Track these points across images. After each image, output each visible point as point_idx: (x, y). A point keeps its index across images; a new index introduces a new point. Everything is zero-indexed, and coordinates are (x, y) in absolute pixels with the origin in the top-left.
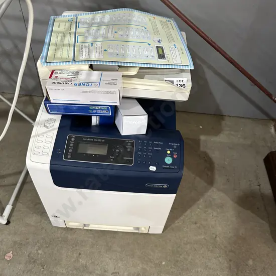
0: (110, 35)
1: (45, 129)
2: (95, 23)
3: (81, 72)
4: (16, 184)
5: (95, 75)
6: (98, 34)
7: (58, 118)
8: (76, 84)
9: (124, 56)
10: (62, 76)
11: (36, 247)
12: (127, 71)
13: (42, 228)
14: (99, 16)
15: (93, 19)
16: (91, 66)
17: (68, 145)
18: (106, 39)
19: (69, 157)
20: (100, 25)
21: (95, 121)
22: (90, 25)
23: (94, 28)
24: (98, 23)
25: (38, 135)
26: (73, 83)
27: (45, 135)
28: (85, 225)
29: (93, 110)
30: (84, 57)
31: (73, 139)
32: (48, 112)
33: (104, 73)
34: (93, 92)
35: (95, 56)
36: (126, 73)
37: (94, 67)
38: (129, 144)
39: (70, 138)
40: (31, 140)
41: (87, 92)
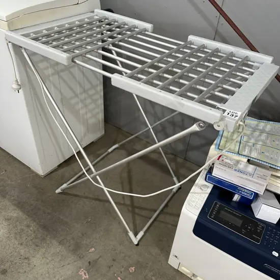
0: (268, 142)
1: (200, 191)
2: (258, 129)
3: (241, 162)
4: (150, 219)
5: (251, 168)
6: (259, 138)
7: (211, 186)
8: (235, 170)
9: (276, 161)
10: (227, 161)
11: (152, 273)
12: (276, 172)
13: (160, 261)
14: (262, 124)
15: (257, 125)
16: (249, 161)
17: (214, 209)
18: (265, 144)
19: (212, 217)
20: (262, 131)
21: (236, 198)
22: (254, 130)
23: (257, 133)
24: (261, 130)
25: (195, 193)
26: (234, 168)
27: (199, 195)
28: (194, 275)
29: (239, 190)
30: (246, 153)
31: (218, 206)
32: (205, 180)
33: (258, 168)
34: (247, 179)
35: (254, 155)
36: (274, 173)
37: (250, 162)
38: (260, 227)
39: (216, 204)
40: (189, 195)
41: (242, 178)
